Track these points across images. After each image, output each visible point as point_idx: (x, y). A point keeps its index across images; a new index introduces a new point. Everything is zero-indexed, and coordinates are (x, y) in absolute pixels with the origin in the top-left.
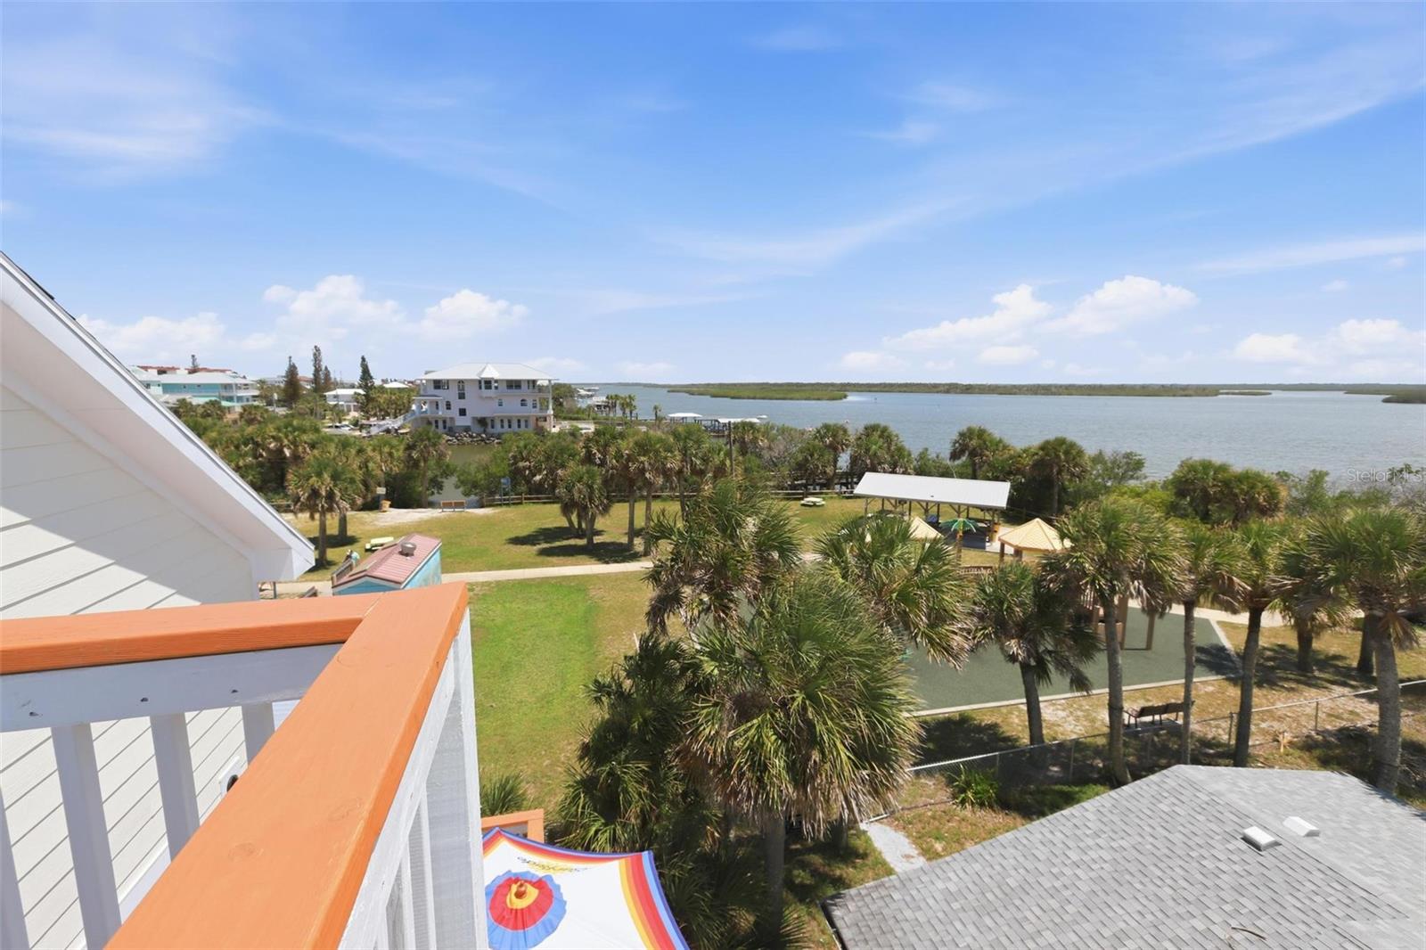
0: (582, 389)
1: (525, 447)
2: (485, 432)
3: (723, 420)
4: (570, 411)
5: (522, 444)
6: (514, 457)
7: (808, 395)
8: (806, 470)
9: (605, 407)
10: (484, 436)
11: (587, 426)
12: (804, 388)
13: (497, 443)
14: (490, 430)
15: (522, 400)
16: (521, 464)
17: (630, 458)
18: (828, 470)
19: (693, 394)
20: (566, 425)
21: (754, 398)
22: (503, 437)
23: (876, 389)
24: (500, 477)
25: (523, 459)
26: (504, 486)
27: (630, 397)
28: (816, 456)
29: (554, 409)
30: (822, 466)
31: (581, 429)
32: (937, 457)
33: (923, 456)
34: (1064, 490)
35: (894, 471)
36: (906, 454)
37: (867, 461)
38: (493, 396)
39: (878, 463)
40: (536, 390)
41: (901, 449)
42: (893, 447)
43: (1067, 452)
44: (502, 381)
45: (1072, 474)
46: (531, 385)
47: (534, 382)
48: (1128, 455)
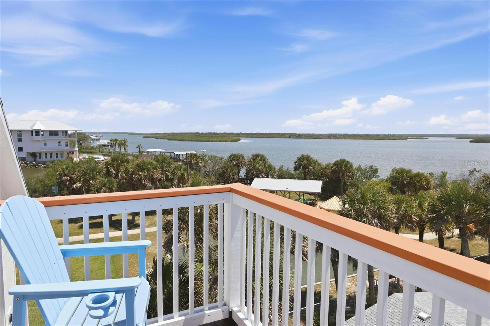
0: (92, 136)
1: (67, 168)
2: (35, 161)
3: (176, 153)
4: (87, 148)
5: (64, 167)
6: (60, 175)
7: (220, 139)
8: (224, 178)
9: (108, 146)
10: (34, 163)
11: (99, 157)
12: (218, 135)
13: (43, 167)
14: (38, 159)
15: (59, 142)
16: (64, 178)
17: (132, 174)
18: (235, 177)
19: (157, 139)
20: (86, 156)
21: (191, 141)
22: (47, 163)
23: (254, 136)
24: (52, 186)
25: (65, 175)
26: (54, 191)
27: (124, 141)
28: (229, 170)
29: (78, 147)
30: (232, 175)
31: (96, 158)
32: (288, 170)
33: (281, 169)
34: (345, 183)
35: (267, 177)
36: (273, 168)
37: (255, 173)
38: (41, 139)
39: (260, 174)
40: (67, 136)
41: (270, 166)
42: (266, 165)
43: (346, 166)
44: (46, 131)
45: (349, 176)
46: (64, 133)
47: (66, 132)
48: (371, 167)
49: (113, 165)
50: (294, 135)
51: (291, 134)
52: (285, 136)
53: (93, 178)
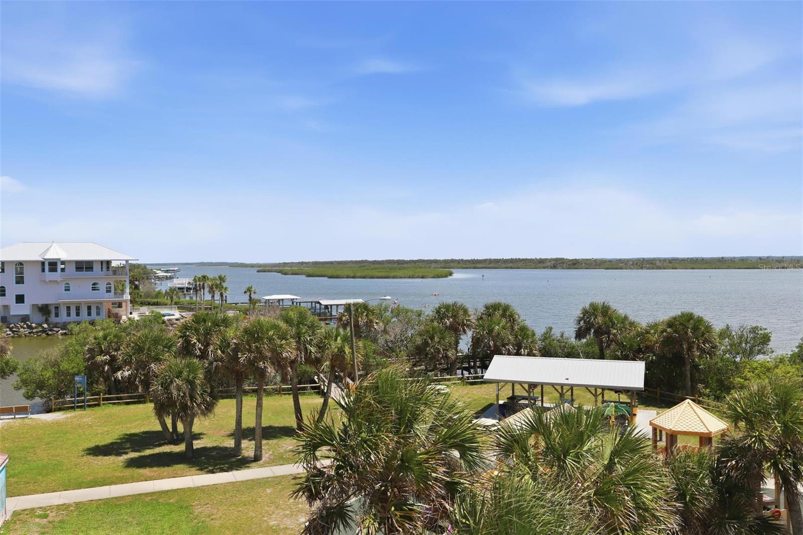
0: (160, 270)
1: (105, 338)
2: (47, 321)
3: (324, 302)
4: (148, 295)
5: (101, 334)
6: (91, 351)
7: (411, 273)
8: (427, 355)
9: (188, 289)
10: (45, 326)
11: (171, 312)
12: (406, 265)
13: (62, 334)
14: (53, 319)
15: (94, 284)
16: (100, 358)
17: (237, 349)
18: (450, 354)
19: (285, 274)
20: (146, 311)
21: (354, 277)
22: (69, 327)
23: (481, 265)
24: (74, 375)
25: (101, 352)
26: (79, 385)
27: (220, 277)
28: (437, 339)
29: (130, 294)
30: (443, 350)
31: (164, 316)
32: (562, 336)
33: (547, 336)
34: (695, 367)
35: (518, 354)
36: (530, 333)
37: (492, 343)
38: (59, 279)
39: (504, 345)
40: (111, 272)
41: (523, 329)
42: (516, 327)
43: (695, 329)
44: (70, 262)
45: (703, 351)
46: (105, 266)
47: (108, 263)
48: (754, 330)
49: (197, 330)
50: (563, 263)
51: (556, 260)
52: (545, 265)
53: (157, 360)
